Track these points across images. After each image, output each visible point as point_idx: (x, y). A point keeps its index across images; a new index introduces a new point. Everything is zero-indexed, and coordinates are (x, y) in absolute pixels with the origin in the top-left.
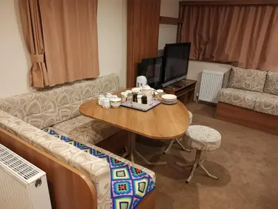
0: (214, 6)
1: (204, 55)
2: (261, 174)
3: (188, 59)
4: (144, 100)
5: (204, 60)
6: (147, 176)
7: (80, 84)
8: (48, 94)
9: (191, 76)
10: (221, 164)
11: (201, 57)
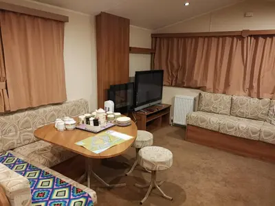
0: (181, 38)
1: (176, 81)
2: (216, 194)
3: (162, 86)
4: (96, 123)
5: (177, 85)
6: (86, 195)
7: (45, 109)
8: (9, 118)
9: (165, 100)
10: (180, 185)
11: (174, 82)
